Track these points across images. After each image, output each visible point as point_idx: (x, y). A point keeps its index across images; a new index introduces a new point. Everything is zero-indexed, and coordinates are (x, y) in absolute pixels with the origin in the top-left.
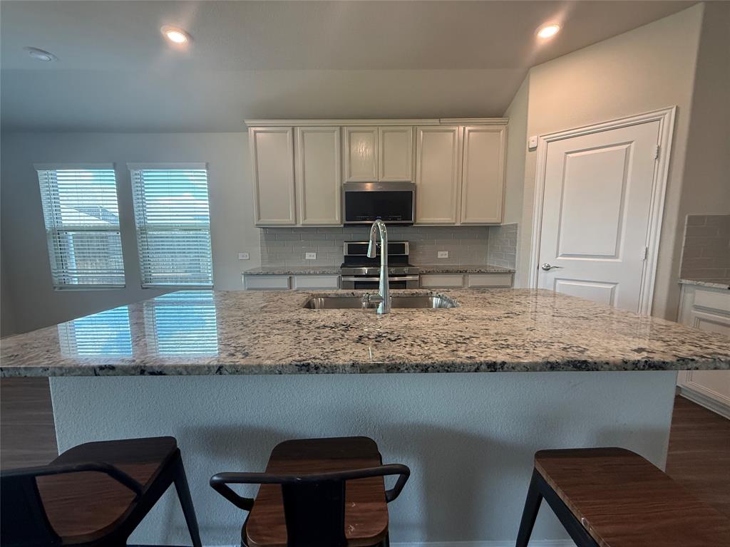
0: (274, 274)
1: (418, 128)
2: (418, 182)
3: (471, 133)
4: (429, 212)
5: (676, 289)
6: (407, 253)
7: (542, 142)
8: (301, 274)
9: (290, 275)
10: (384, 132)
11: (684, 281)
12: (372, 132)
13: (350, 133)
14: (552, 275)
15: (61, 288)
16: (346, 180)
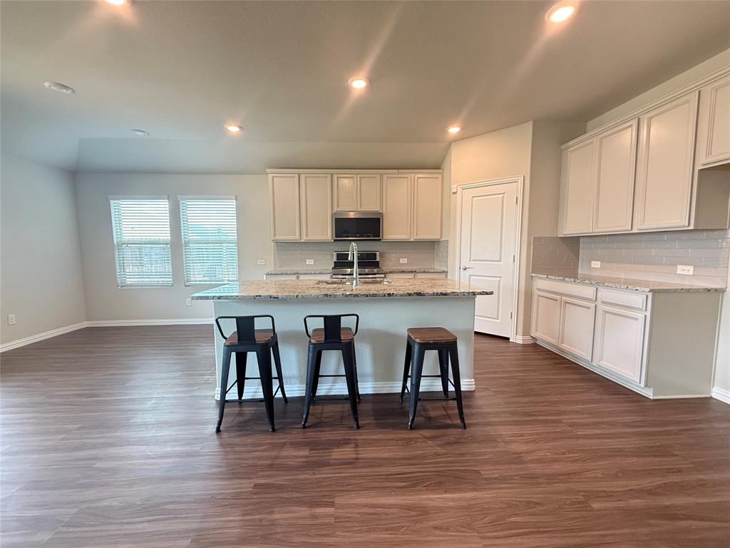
0: (287, 274)
1: (384, 176)
2: (384, 211)
3: (419, 180)
4: (391, 231)
5: (530, 279)
6: (378, 260)
7: (460, 190)
8: (305, 274)
9: (297, 274)
10: (361, 178)
11: (533, 275)
12: (353, 177)
13: (338, 178)
14: (468, 273)
15: (122, 286)
16: (335, 209)
